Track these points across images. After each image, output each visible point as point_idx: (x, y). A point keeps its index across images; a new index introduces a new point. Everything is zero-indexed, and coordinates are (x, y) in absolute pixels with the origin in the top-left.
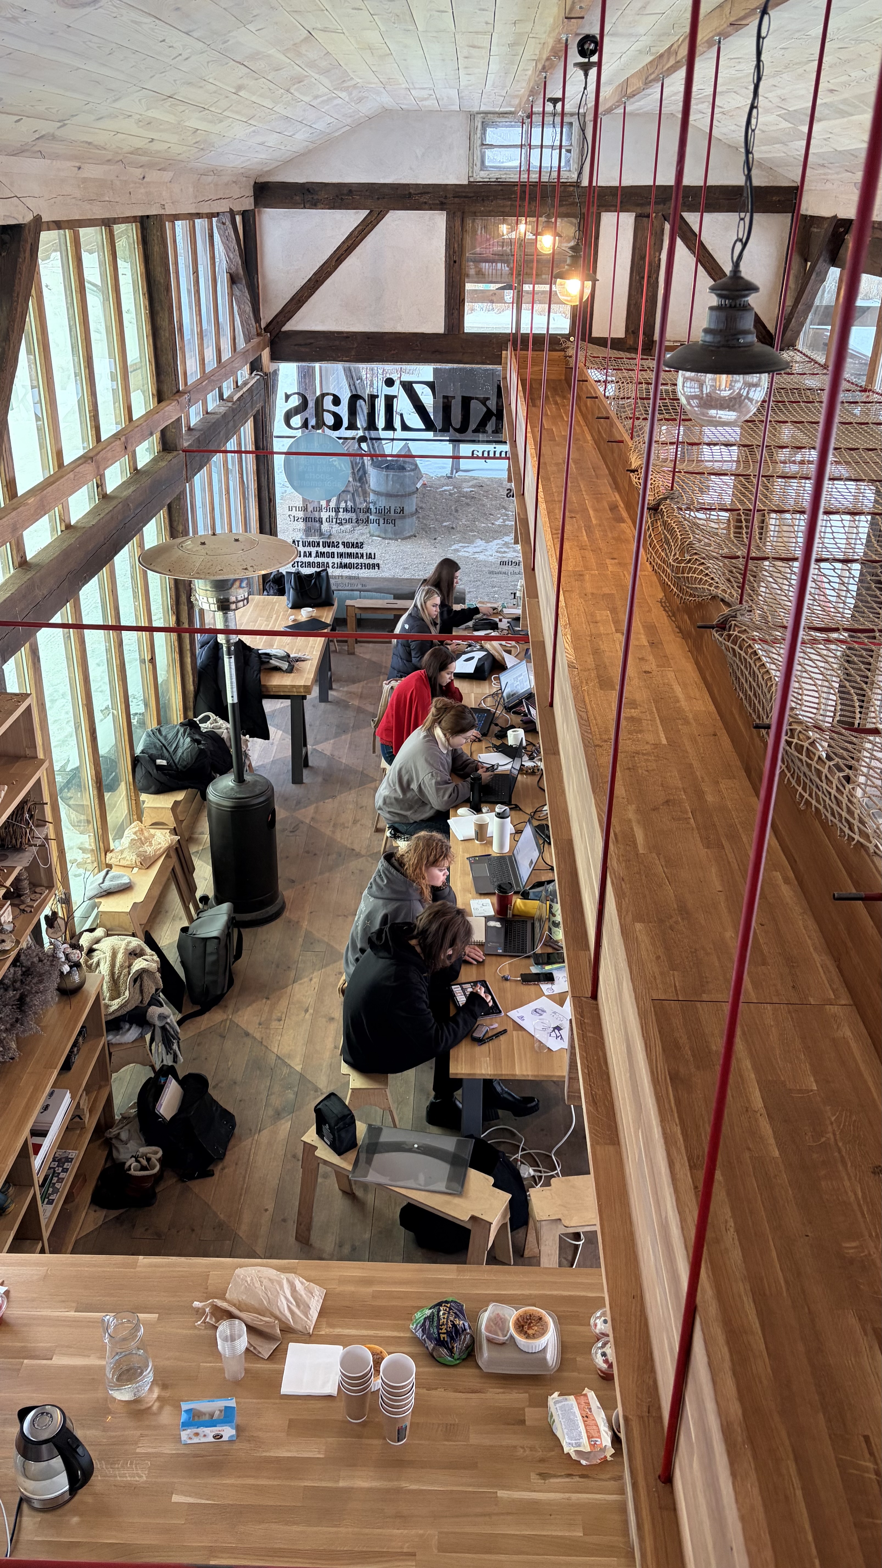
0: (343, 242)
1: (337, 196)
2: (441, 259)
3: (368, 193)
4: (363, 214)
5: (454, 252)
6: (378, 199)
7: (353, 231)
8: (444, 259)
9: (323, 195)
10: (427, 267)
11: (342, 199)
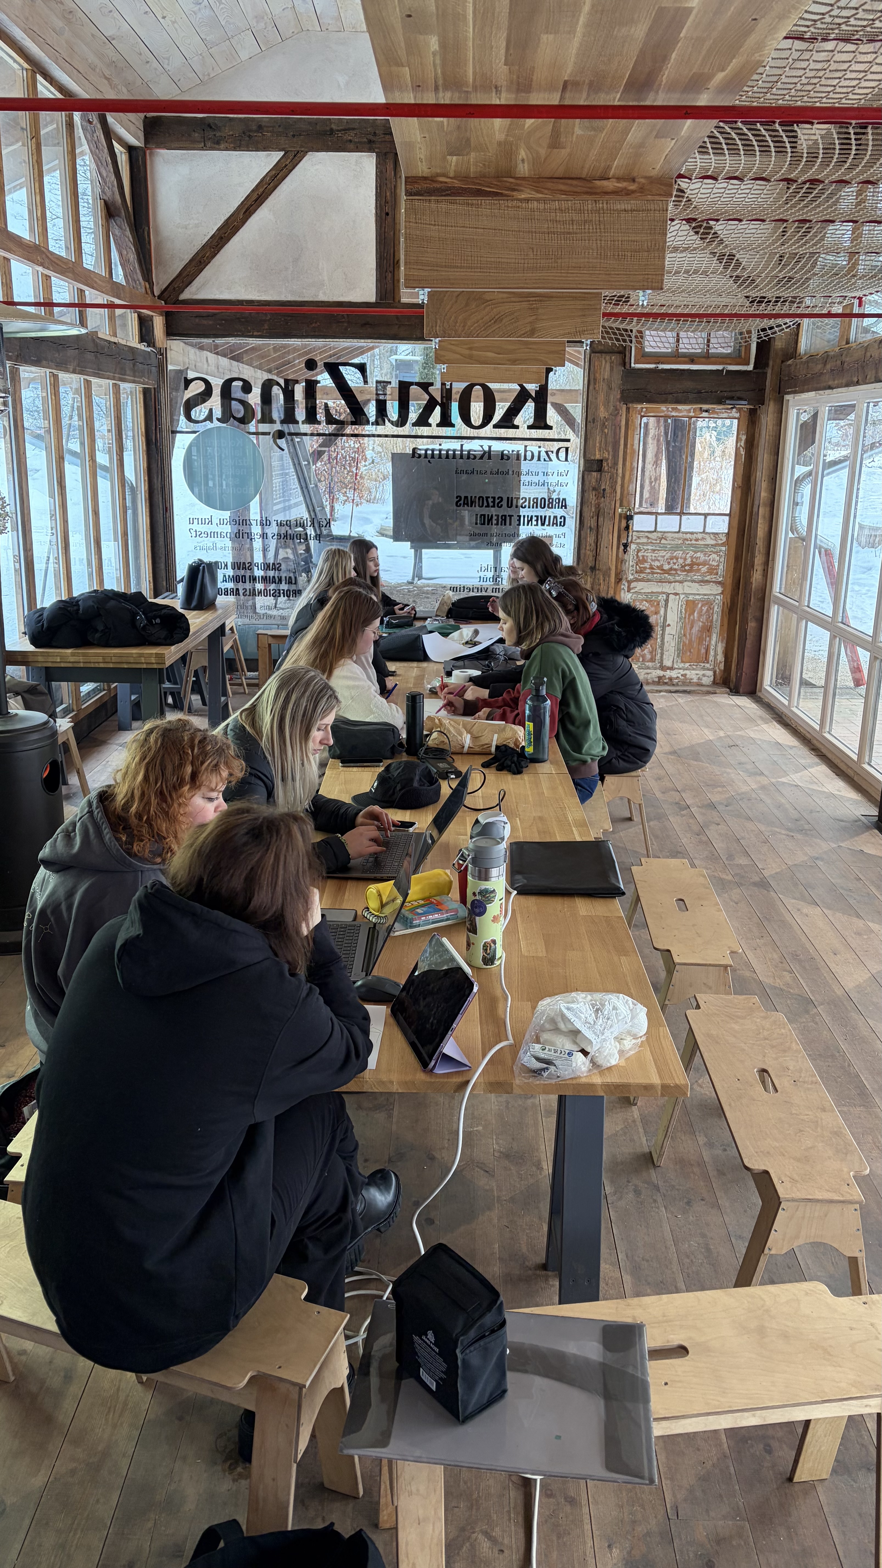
0: (253, 191)
1: (244, 133)
2: (371, 211)
3: (280, 130)
4: (276, 156)
5: (386, 202)
6: (294, 136)
7: (264, 177)
8: (374, 211)
9: (227, 131)
10: (354, 221)
11: (249, 136)
